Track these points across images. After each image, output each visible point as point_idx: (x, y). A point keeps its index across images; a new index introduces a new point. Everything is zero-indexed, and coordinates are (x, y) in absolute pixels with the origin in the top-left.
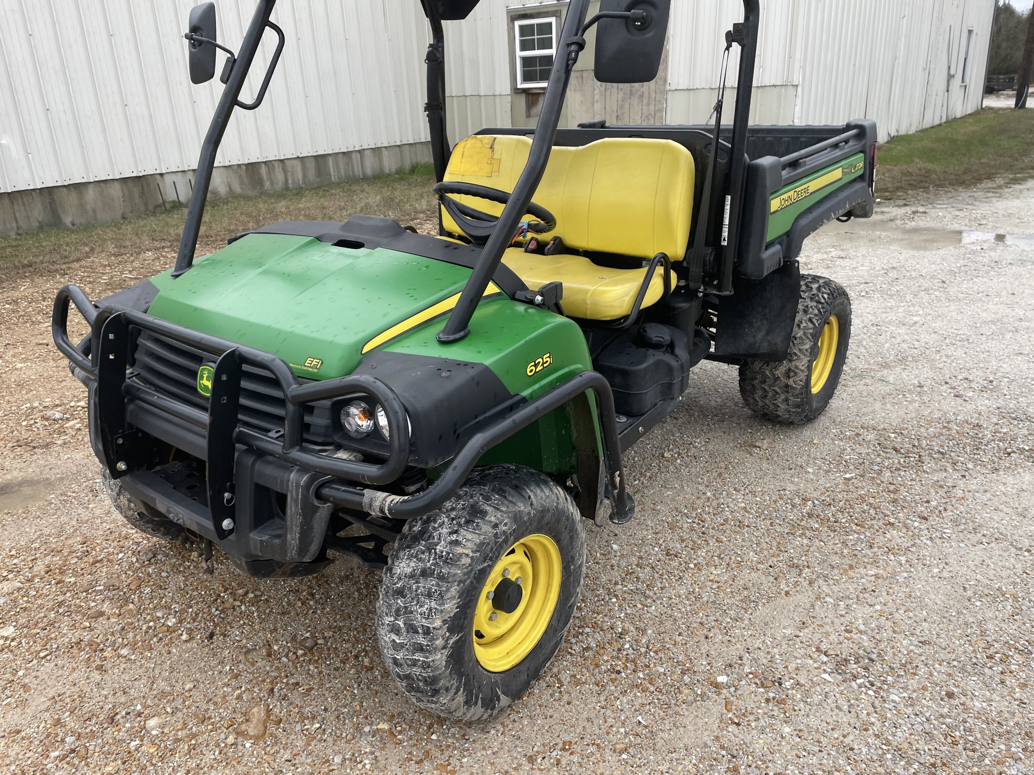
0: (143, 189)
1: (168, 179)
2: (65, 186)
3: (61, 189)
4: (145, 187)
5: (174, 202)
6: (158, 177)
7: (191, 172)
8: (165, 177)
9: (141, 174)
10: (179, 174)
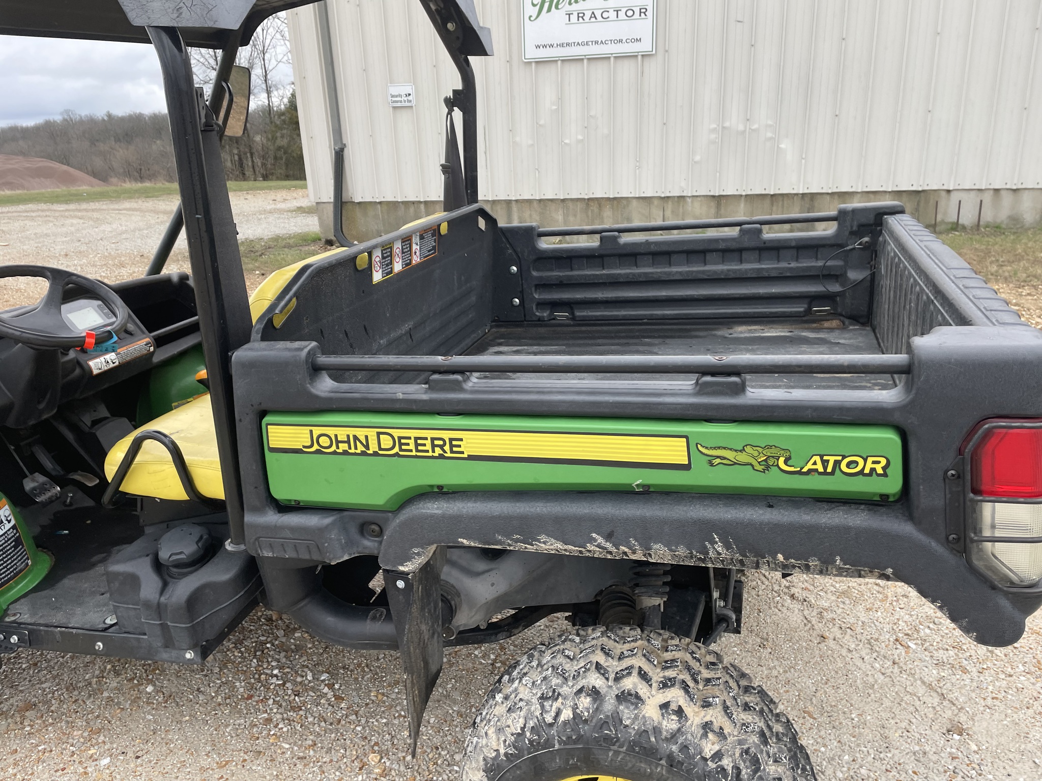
0: (918, 204)
1: (955, 197)
2: (828, 194)
3: (825, 196)
4: (922, 204)
5: (953, 223)
6: (944, 194)
7: (992, 192)
8: (952, 194)
9: (920, 189)
10: (974, 192)
